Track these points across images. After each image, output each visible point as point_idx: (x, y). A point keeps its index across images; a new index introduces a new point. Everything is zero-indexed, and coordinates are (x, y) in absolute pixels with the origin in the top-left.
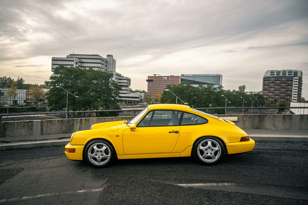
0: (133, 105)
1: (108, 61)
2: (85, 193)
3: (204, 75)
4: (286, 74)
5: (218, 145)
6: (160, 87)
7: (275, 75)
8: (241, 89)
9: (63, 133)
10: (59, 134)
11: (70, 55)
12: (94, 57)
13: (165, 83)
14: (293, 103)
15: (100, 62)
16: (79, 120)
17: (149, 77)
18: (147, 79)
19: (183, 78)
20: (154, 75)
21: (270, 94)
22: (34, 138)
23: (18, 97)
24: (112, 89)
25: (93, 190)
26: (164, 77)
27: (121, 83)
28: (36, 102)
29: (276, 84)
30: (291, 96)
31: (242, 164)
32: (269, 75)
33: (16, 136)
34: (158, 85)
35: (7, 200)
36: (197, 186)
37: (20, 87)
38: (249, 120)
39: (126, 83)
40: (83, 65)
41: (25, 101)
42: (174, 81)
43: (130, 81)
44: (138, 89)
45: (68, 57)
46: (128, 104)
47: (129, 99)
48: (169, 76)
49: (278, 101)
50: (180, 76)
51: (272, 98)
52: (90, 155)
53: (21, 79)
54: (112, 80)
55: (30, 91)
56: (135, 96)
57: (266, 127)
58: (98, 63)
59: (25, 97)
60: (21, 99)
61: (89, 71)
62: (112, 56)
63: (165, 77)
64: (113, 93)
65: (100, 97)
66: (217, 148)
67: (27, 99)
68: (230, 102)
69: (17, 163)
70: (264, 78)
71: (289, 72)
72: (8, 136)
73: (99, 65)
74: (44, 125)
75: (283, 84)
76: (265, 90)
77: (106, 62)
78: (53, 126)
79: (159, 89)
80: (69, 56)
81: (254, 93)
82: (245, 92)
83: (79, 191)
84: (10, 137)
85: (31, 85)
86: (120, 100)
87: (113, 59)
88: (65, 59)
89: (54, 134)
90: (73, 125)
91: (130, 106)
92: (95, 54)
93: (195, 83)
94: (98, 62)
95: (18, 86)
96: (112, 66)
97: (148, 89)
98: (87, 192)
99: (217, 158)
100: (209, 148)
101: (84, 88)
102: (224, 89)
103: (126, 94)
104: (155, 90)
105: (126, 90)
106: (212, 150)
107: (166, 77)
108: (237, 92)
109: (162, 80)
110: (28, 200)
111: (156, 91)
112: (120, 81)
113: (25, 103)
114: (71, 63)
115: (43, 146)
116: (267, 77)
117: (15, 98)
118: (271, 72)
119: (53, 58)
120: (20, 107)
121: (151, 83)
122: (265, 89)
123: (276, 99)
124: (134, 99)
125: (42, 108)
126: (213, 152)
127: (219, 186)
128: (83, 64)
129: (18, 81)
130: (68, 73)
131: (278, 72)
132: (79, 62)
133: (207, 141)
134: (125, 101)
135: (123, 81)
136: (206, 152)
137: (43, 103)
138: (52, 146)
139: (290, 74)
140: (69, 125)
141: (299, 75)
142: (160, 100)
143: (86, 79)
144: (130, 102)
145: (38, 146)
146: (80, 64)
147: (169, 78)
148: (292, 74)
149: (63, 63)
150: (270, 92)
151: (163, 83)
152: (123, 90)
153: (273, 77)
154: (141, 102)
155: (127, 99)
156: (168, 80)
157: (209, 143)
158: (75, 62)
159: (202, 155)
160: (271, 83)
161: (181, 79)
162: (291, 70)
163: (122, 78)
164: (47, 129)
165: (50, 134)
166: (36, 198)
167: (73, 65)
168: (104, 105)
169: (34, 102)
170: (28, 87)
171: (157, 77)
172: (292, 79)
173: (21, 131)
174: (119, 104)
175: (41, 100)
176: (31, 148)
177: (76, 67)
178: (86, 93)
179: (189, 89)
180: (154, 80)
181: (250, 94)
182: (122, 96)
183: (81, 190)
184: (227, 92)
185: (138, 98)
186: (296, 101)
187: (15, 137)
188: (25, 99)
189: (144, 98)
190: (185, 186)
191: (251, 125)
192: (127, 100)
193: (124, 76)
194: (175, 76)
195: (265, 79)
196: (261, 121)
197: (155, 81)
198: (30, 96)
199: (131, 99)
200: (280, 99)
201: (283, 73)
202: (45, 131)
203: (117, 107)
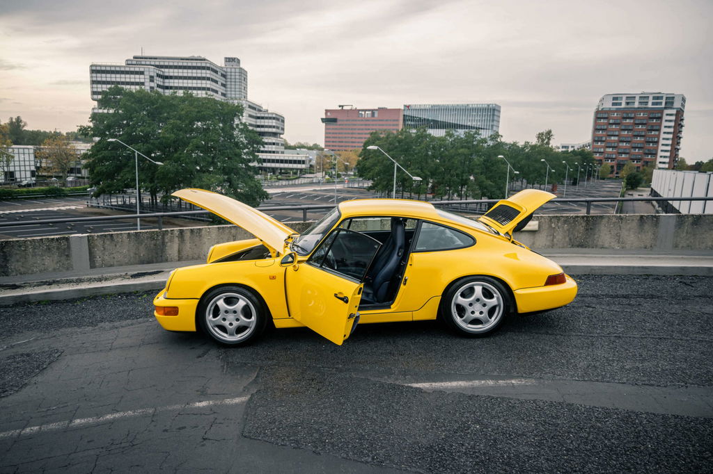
0: (292, 179)
1: (229, 74)
2: (210, 408)
3: (458, 105)
4: (647, 102)
5: (497, 294)
6: (354, 136)
7: (623, 105)
8: (543, 140)
9: (142, 262)
10: (131, 264)
11: (135, 58)
12: (194, 64)
13: (366, 125)
14: (659, 171)
15: (208, 76)
16: (177, 233)
17: (327, 111)
18: (324, 117)
19: (407, 113)
20: (340, 106)
21: (608, 150)
22: (76, 276)
23: (17, 163)
24: (243, 143)
25: (228, 401)
26: (362, 110)
27: (263, 126)
28: (61, 174)
29: (623, 128)
30: (655, 154)
31: (547, 333)
32: (608, 105)
33: (33, 271)
34: (351, 131)
35: (40, 428)
36: (452, 389)
37: (17, 138)
38: (563, 227)
39: (274, 127)
40: (168, 83)
41: (33, 174)
42: (387, 120)
43: (283, 121)
44: (303, 142)
45: (129, 63)
46: (279, 177)
47: (282, 165)
48: (377, 110)
49: (625, 168)
50: (402, 108)
51: (613, 159)
52: (211, 321)
53: (18, 120)
54: (241, 123)
55: (43, 149)
56: (295, 159)
57: (600, 243)
58: (203, 78)
59: (32, 163)
60: (23, 168)
61: (183, 100)
62: (239, 61)
63: (365, 111)
64: (245, 154)
65: (213, 163)
66: (494, 301)
67: (38, 168)
68: (518, 172)
69: (46, 336)
70: (597, 112)
71: (654, 98)
72: (14, 274)
73: (208, 84)
74: (97, 245)
75: (640, 126)
76: (598, 141)
77: (224, 76)
78: (118, 246)
79: (351, 140)
80: (132, 61)
81: (572, 149)
82: (550, 146)
83: (198, 404)
84: (19, 275)
85: (45, 132)
86: (261, 168)
87: (241, 69)
88: (123, 69)
89: (122, 265)
90: (164, 243)
91: (284, 183)
92: (196, 55)
93: (437, 125)
94: (204, 75)
95: (13, 137)
96: (237, 87)
97: (326, 141)
98: (215, 405)
99: (493, 321)
100: (478, 300)
101: (174, 142)
102: (503, 140)
103: (274, 152)
104: (342, 142)
105: (274, 144)
106: (484, 305)
107: (369, 110)
108: (533, 147)
109: (360, 119)
110: (86, 427)
111: (346, 146)
112: (260, 122)
113: (34, 179)
114: (137, 78)
115: (98, 294)
116: (603, 111)
117: (8, 166)
118: (614, 99)
119: (91, 66)
120: (25, 189)
121: (332, 126)
122: (596, 139)
123: (622, 163)
124: (295, 166)
125: (77, 190)
126: (485, 310)
127: (499, 386)
128: (167, 81)
129: (11, 123)
130: (133, 105)
131: (630, 98)
132: (158, 75)
133: (474, 285)
134: (273, 170)
135: (266, 122)
136: (470, 309)
137: (79, 177)
138: (119, 295)
139: (657, 104)
140: (155, 245)
141: (677, 104)
142: (354, 166)
143: (178, 119)
144: (284, 173)
145: (88, 294)
146: (159, 81)
147: (376, 115)
148: (661, 103)
149: (119, 78)
150: (608, 145)
151: (362, 125)
152: (266, 144)
153: (617, 111)
154: (312, 171)
155: (277, 165)
156: (373, 118)
157: (478, 290)
158: (148, 77)
159: (461, 317)
160: (612, 124)
161: (404, 115)
162: (660, 93)
163: (263, 115)
164: (104, 254)
165: (111, 266)
166: (104, 423)
167: (143, 84)
168: (225, 181)
169: (56, 175)
170: (36, 138)
171: (348, 111)
172: (659, 115)
173: (43, 259)
174: (258, 177)
175: (71, 171)
176: (73, 301)
177: (152, 88)
178: (180, 154)
179: (422, 141)
180: (339, 117)
181: (564, 150)
182: (264, 157)
183: (200, 402)
184: (510, 148)
185: (304, 162)
186: (667, 166)
187: (32, 274)
188: (33, 168)
189: (318, 163)
190: (428, 389)
191: (567, 239)
192: (277, 168)
193: (267, 111)
194: (389, 108)
195: (600, 115)
196: (591, 229)
197: (343, 121)
198: (44, 160)
199: (286, 165)
200: (630, 161)
201: (642, 101)
202: (98, 260)
203: (256, 186)
